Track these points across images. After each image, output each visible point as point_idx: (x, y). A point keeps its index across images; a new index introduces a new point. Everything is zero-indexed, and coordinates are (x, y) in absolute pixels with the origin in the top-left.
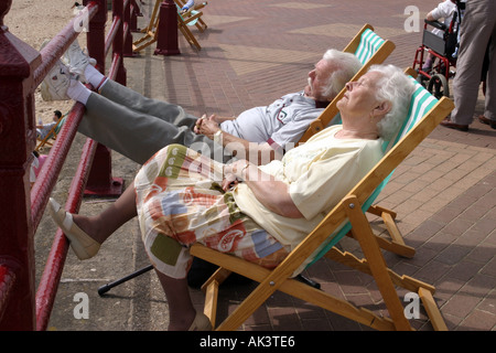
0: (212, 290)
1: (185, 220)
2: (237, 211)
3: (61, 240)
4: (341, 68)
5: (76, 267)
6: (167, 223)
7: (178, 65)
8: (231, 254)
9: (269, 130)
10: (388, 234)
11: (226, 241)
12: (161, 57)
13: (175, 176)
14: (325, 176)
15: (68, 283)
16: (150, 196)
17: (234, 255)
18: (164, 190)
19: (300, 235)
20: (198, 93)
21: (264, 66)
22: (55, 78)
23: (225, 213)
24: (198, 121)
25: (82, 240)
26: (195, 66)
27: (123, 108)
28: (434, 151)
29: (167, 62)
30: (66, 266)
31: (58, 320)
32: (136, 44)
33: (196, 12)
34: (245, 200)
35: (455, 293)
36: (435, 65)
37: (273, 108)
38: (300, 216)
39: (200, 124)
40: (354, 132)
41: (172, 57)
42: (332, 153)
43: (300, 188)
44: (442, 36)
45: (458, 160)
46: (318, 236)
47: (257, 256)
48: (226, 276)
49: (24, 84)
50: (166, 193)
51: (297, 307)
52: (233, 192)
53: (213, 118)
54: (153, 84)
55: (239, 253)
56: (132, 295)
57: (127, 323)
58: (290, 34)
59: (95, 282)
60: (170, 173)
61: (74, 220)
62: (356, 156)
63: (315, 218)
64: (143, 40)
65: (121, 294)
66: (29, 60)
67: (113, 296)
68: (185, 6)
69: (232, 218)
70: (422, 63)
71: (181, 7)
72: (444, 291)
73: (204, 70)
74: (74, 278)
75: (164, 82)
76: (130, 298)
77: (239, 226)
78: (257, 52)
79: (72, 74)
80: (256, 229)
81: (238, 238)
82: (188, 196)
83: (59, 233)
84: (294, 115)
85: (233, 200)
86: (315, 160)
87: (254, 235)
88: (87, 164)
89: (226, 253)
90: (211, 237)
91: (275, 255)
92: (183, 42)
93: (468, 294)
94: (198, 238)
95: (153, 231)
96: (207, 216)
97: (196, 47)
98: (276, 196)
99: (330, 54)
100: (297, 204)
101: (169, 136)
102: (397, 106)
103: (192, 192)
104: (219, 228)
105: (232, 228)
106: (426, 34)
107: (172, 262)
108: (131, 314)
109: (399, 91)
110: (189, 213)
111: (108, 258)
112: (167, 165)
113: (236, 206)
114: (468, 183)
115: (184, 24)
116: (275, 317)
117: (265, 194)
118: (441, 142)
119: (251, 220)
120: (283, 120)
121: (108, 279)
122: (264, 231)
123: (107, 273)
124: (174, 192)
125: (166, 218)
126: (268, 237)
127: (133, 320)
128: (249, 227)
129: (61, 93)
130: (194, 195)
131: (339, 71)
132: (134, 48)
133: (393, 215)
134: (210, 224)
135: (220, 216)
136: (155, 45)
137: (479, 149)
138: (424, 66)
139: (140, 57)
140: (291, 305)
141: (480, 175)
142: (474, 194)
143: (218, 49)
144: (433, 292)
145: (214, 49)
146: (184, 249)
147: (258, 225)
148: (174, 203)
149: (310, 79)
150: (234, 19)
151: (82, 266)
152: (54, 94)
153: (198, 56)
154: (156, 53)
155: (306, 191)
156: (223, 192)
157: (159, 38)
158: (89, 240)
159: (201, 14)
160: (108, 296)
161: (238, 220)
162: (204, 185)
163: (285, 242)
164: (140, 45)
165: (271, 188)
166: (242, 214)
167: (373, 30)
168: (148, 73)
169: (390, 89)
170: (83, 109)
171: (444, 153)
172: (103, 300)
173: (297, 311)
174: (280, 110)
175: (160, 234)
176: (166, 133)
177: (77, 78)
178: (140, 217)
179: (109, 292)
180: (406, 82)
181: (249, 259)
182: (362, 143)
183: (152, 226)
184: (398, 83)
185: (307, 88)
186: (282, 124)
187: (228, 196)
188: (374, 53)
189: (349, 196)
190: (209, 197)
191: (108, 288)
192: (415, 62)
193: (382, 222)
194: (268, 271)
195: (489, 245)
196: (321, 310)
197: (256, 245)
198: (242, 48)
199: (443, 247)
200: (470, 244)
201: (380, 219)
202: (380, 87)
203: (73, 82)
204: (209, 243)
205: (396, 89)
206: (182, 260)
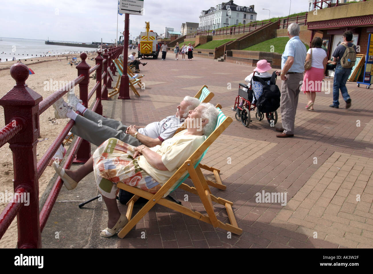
0: (131, 205)
1: (115, 172)
2: (138, 167)
3: (59, 181)
4: (191, 105)
5: (70, 195)
6: (106, 173)
7: (128, 104)
8: (135, 187)
9: (159, 132)
10: (215, 180)
11: (133, 181)
12: (121, 100)
13: (111, 152)
14: (177, 151)
15: (65, 202)
16: (100, 161)
17: (137, 188)
18: (106, 158)
19: (167, 178)
20: (136, 116)
21: (168, 104)
22: (61, 108)
23: (133, 168)
24: (128, 128)
25: (69, 181)
26: (136, 104)
27: (92, 122)
28: (242, 143)
29: (123, 102)
30: (60, 193)
31: (59, 219)
32: (110, 94)
33: (138, 80)
34: (143, 163)
35: (242, 205)
36: (245, 104)
37: (161, 123)
38: (166, 170)
39: (128, 129)
40: (192, 133)
41: (126, 100)
42: (181, 142)
43: (166, 158)
44: (247, 91)
45: (251, 146)
46: (175, 179)
47: (148, 188)
48: (137, 199)
49: (32, 109)
50: (107, 159)
51: (170, 212)
52: (137, 159)
53: (135, 127)
54: (115, 113)
55: (139, 187)
56: (94, 208)
57: (91, 220)
58: (182, 90)
59: (77, 202)
60: (109, 151)
61: (66, 172)
62: (191, 143)
63: (174, 170)
64: (113, 92)
65: (90, 207)
66: (35, 99)
67: (85, 208)
68: (134, 77)
69: (136, 171)
70: (238, 103)
71: (132, 77)
72: (237, 205)
73: (140, 106)
74: (68, 200)
75: (121, 112)
76: (93, 209)
77: (139, 174)
78: (166, 98)
79: (69, 107)
80: (147, 176)
81: (139, 180)
82: (117, 161)
83: (59, 178)
84: (170, 126)
85: (137, 163)
86: (174, 145)
87: (146, 178)
88: (76, 148)
89: (133, 187)
90: (126, 180)
91: (156, 188)
92: (131, 93)
93: (248, 205)
94: (121, 179)
95: (100, 177)
96: (125, 170)
97: (138, 96)
98: (156, 161)
99: (187, 98)
100: (165, 164)
101: (113, 135)
102: (210, 121)
103: (118, 159)
104: (130, 175)
105: (136, 175)
106: (240, 90)
107: (109, 191)
108: (93, 216)
109: (212, 115)
110: (117, 168)
111: (85, 191)
112: (108, 148)
113: (138, 165)
114: (255, 157)
115: (132, 85)
116: (159, 217)
117: (151, 160)
118: (245, 139)
119: (145, 171)
120: (165, 128)
121: (84, 201)
122: (151, 177)
123: (84, 198)
124: (111, 159)
125: (106, 171)
126: (152, 179)
127: (94, 219)
128: (144, 175)
129: (64, 115)
130: (119, 160)
131: (190, 106)
132: (109, 96)
133: (219, 171)
134: (126, 173)
135: (131, 170)
136: (118, 94)
137: (261, 141)
138: (240, 105)
139: (111, 100)
140: (167, 212)
141: (260, 153)
142: (257, 162)
143: (148, 97)
144: (232, 205)
145: (146, 97)
146: (114, 185)
147: (148, 174)
148: (110, 164)
149: (178, 109)
150: (158, 83)
151: (73, 195)
152: (60, 116)
153: (138, 100)
154: (119, 98)
155: (169, 158)
156: (133, 159)
157: (120, 91)
158: (72, 181)
159: (140, 80)
160: (83, 208)
161: (139, 172)
162: (124, 156)
163: (160, 182)
164: (111, 95)
165: (154, 157)
166: (141, 169)
167: (207, 88)
168: (114, 107)
169: (207, 113)
170: (73, 123)
171: (246, 143)
172: (81, 210)
173: (169, 214)
174: (164, 123)
175: (103, 178)
176: (111, 133)
177: (71, 108)
178: (94, 171)
179: (84, 206)
180: (214, 110)
181: (144, 189)
182: (195, 137)
183: (100, 174)
184: (212, 111)
185: (177, 113)
186: (165, 129)
187: (135, 161)
188: (206, 97)
189: (188, 160)
190: (126, 161)
191: (83, 204)
192: (236, 103)
193: (213, 175)
194: (152, 195)
195: (260, 184)
196: (181, 213)
197: (147, 183)
198: (159, 96)
199: (240, 185)
200: (252, 184)
201: (213, 173)
202: (203, 113)
203: (69, 110)
204: (125, 182)
205: (210, 113)
206: (113, 190)
